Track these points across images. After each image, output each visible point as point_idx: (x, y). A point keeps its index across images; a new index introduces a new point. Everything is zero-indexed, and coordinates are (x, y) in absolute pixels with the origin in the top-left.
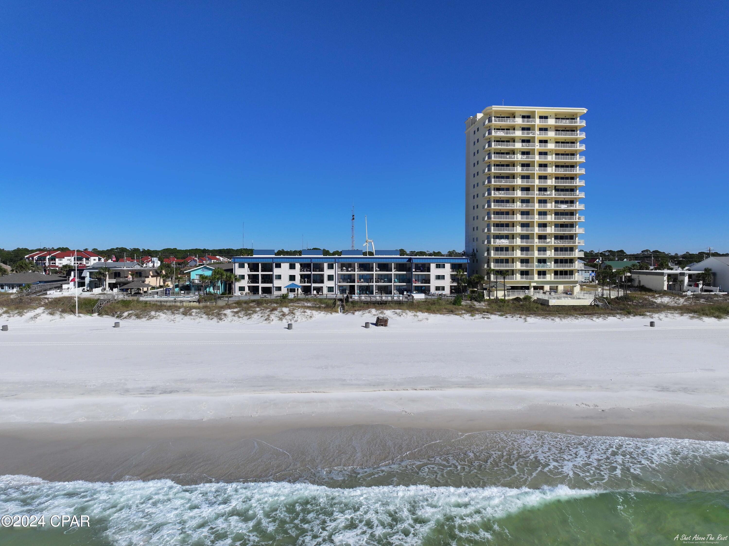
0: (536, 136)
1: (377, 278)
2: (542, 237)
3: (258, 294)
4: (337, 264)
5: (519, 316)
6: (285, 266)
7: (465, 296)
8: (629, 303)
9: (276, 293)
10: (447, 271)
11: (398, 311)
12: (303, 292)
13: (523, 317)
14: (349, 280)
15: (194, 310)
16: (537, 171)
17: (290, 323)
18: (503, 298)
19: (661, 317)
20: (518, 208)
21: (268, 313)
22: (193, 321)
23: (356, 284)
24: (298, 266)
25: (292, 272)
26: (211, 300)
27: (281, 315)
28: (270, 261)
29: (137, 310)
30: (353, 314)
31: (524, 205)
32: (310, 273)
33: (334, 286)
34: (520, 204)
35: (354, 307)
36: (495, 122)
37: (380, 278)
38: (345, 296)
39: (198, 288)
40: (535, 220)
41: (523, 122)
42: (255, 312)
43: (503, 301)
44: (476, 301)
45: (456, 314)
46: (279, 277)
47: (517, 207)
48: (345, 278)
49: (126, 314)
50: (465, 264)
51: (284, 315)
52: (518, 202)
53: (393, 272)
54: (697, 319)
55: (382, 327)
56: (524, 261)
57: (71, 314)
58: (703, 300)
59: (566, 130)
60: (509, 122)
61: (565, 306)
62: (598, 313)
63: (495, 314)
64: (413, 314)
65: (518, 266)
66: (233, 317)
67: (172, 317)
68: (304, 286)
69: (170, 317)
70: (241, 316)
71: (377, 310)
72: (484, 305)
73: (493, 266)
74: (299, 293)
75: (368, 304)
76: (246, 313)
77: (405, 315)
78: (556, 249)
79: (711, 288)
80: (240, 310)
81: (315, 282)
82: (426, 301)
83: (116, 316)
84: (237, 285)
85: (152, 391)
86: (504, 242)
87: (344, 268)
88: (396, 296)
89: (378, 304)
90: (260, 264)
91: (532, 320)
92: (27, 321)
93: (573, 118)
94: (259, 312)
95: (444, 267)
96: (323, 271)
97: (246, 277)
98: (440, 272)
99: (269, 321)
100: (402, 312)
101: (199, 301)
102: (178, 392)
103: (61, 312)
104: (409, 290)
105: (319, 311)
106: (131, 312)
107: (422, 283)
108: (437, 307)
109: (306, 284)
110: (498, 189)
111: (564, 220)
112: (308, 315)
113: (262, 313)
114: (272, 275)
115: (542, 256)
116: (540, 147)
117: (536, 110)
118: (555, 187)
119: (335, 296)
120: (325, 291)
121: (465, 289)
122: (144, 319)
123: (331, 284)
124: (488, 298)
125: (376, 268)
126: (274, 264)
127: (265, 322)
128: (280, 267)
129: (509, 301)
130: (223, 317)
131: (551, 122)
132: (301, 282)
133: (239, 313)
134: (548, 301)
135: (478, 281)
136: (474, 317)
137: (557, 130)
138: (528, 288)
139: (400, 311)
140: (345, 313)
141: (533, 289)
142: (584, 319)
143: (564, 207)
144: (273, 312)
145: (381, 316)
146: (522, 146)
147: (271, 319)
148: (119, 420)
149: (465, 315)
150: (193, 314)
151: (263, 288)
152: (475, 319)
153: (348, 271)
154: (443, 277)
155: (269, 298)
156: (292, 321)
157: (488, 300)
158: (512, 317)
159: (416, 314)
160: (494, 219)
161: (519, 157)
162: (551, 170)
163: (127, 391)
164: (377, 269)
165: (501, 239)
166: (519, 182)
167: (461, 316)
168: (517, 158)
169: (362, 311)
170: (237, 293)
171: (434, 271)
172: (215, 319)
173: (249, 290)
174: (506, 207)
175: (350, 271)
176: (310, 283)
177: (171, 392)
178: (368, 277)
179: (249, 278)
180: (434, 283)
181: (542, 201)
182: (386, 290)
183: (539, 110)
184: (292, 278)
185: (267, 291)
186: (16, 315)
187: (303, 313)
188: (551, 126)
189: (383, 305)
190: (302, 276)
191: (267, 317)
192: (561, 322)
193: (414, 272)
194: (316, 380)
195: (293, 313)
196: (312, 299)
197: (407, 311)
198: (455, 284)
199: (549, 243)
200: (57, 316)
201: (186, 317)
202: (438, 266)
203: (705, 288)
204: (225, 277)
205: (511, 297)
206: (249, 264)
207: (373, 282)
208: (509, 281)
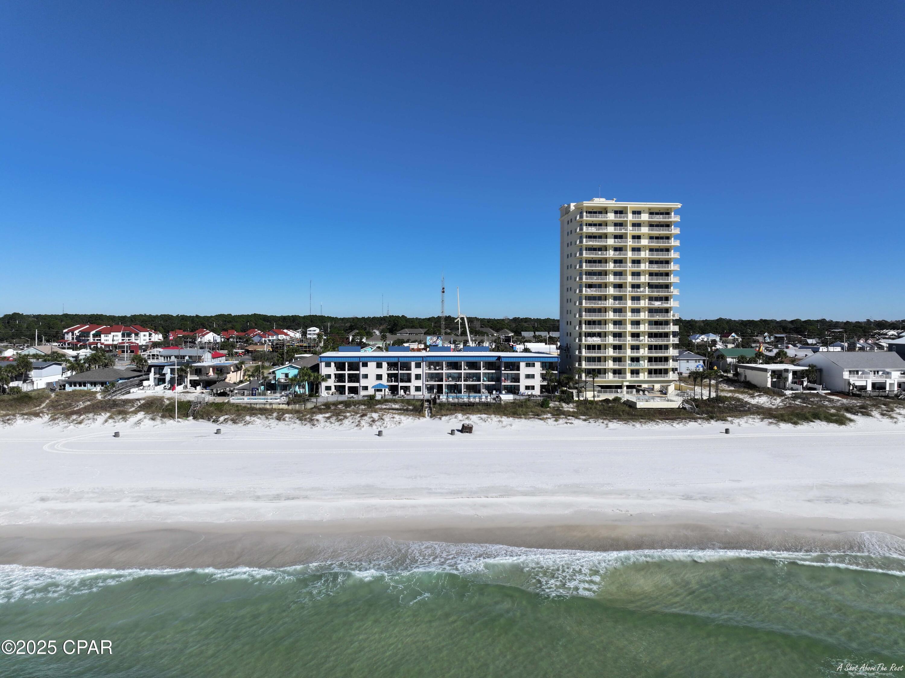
0: (629, 232)
1: (465, 377)
2: (636, 335)
3: (345, 394)
4: (424, 363)
5: (602, 421)
6: (372, 365)
7: (554, 397)
8: (720, 405)
9: (363, 393)
10: (537, 370)
11: (484, 416)
12: (389, 391)
13: (606, 422)
14: (437, 379)
15: (287, 415)
16: (629, 267)
17: (380, 429)
18: (592, 399)
19: (741, 423)
20: (610, 306)
21: (359, 419)
22: (287, 426)
23: (444, 383)
24: (385, 365)
25: (379, 371)
26: (300, 402)
27: (371, 421)
28: (357, 360)
29: (232, 414)
30: (440, 418)
31: (617, 302)
32: (397, 372)
33: (421, 385)
34: (613, 301)
35: (441, 409)
36: (586, 218)
37: (468, 377)
38: (433, 396)
39: (285, 387)
40: (628, 318)
41: (615, 217)
42: (346, 417)
43: (592, 402)
44: (564, 402)
45: (540, 419)
46: (366, 376)
47: (609, 304)
48: (431, 377)
49: (222, 419)
50: (556, 363)
51: (374, 421)
52: (610, 300)
53: (482, 371)
54: (775, 425)
55: (467, 434)
56: (616, 360)
57: (171, 419)
58: (799, 400)
59: (659, 225)
60: (600, 218)
61: (652, 408)
62: (680, 418)
63: (580, 419)
64: (498, 419)
65: (610, 365)
66: (326, 423)
67: (267, 422)
68: (391, 386)
69: (265, 422)
70: (333, 421)
71: (464, 414)
72: (572, 406)
73: (584, 365)
74: (386, 394)
75: (455, 405)
76: (337, 418)
77: (490, 421)
78: (650, 347)
79: (815, 386)
80: (332, 415)
81: (402, 381)
82: (514, 403)
83: (212, 420)
84: (324, 384)
85: (277, 497)
86: (596, 341)
87: (432, 367)
88: (485, 397)
89: (466, 406)
90: (346, 364)
91: (615, 425)
92: (132, 427)
93: (667, 213)
94: (349, 418)
95: (534, 365)
96: (411, 370)
97: (333, 377)
98: (530, 371)
99: (360, 427)
100: (488, 417)
101: (288, 404)
102: (299, 498)
103: (161, 417)
104: (499, 390)
105: (407, 416)
106: (226, 417)
107: (512, 382)
108: (524, 410)
109: (394, 384)
110: (590, 286)
111: (658, 317)
112: (397, 421)
113: (352, 419)
114: (359, 375)
115: (635, 355)
116: (633, 243)
117: (629, 206)
118: (649, 283)
119: (423, 396)
120: (412, 389)
121: (554, 389)
122: (240, 425)
123: (419, 383)
124: (577, 399)
125: (464, 366)
126: (361, 363)
127: (356, 428)
128: (367, 366)
129: (597, 402)
130: (316, 423)
131: (645, 217)
132: (388, 381)
133: (331, 419)
134: (635, 403)
135: (567, 382)
136: (558, 422)
137: (651, 225)
138: (620, 387)
139: (486, 416)
140: (433, 418)
141: (625, 388)
142: (665, 424)
143: (657, 304)
144: (363, 418)
145: (467, 422)
146: (615, 242)
147: (362, 425)
148: (260, 520)
149: (549, 420)
150: (287, 419)
151: (350, 388)
152: (558, 424)
153: (435, 369)
154: (533, 376)
155: (357, 398)
156: (382, 427)
157: (577, 402)
158: (595, 422)
159: (501, 419)
160: (586, 317)
161: (611, 254)
162: (644, 267)
163: (258, 498)
164: (466, 367)
165: (593, 337)
166: (611, 278)
167: (545, 421)
168: (609, 255)
169: (449, 416)
170: (324, 393)
171: (524, 370)
172: (309, 425)
173: (335, 389)
174: (598, 304)
175: (438, 370)
176: (397, 382)
177: (293, 499)
178: (456, 375)
179: (335, 377)
180: (523, 383)
181: (636, 299)
182: (475, 389)
183: (631, 205)
184: (379, 377)
185: (354, 390)
186: (121, 420)
187: (392, 419)
188: (644, 222)
189: (470, 407)
190: (389, 375)
191: (358, 423)
192: (641, 428)
193: (503, 370)
194: (408, 489)
195: (382, 419)
196: (399, 400)
197: (493, 416)
198: (545, 383)
199: (642, 340)
200: (158, 421)
201: (280, 423)
202: (528, 365)
203: (810, 385)
204: (312, 378)
205: (600, 399)
206: (335, 363)
207: (461, 381)
208: (600, 380)
